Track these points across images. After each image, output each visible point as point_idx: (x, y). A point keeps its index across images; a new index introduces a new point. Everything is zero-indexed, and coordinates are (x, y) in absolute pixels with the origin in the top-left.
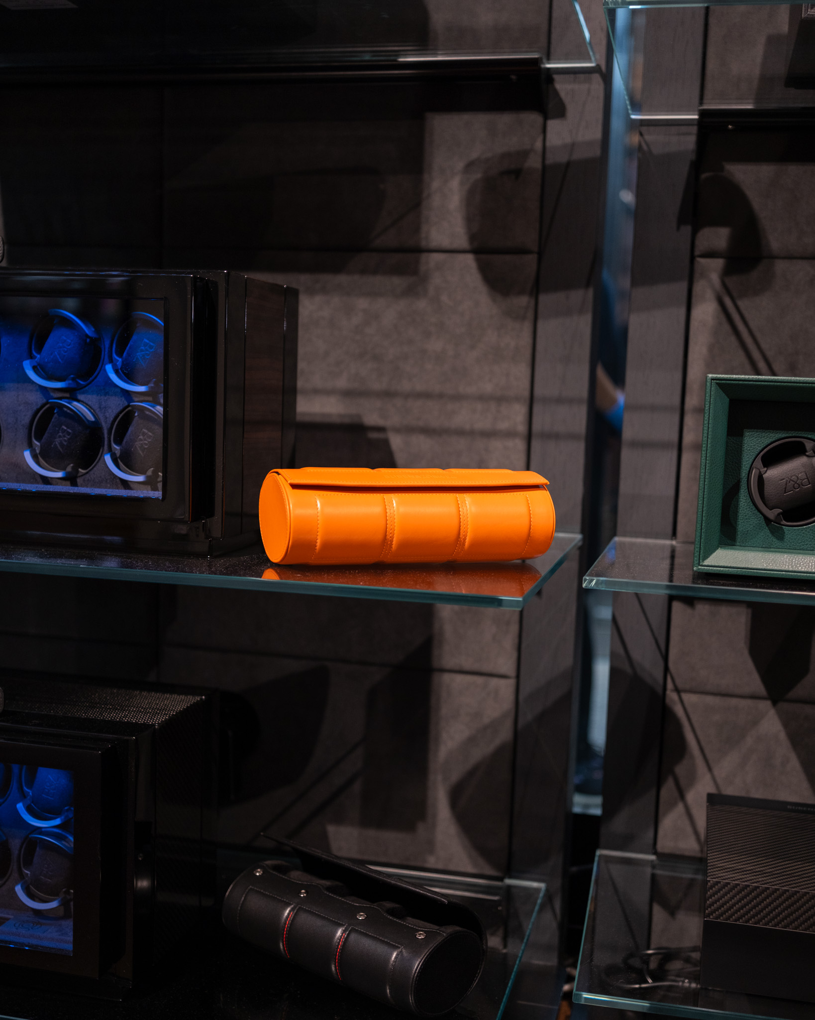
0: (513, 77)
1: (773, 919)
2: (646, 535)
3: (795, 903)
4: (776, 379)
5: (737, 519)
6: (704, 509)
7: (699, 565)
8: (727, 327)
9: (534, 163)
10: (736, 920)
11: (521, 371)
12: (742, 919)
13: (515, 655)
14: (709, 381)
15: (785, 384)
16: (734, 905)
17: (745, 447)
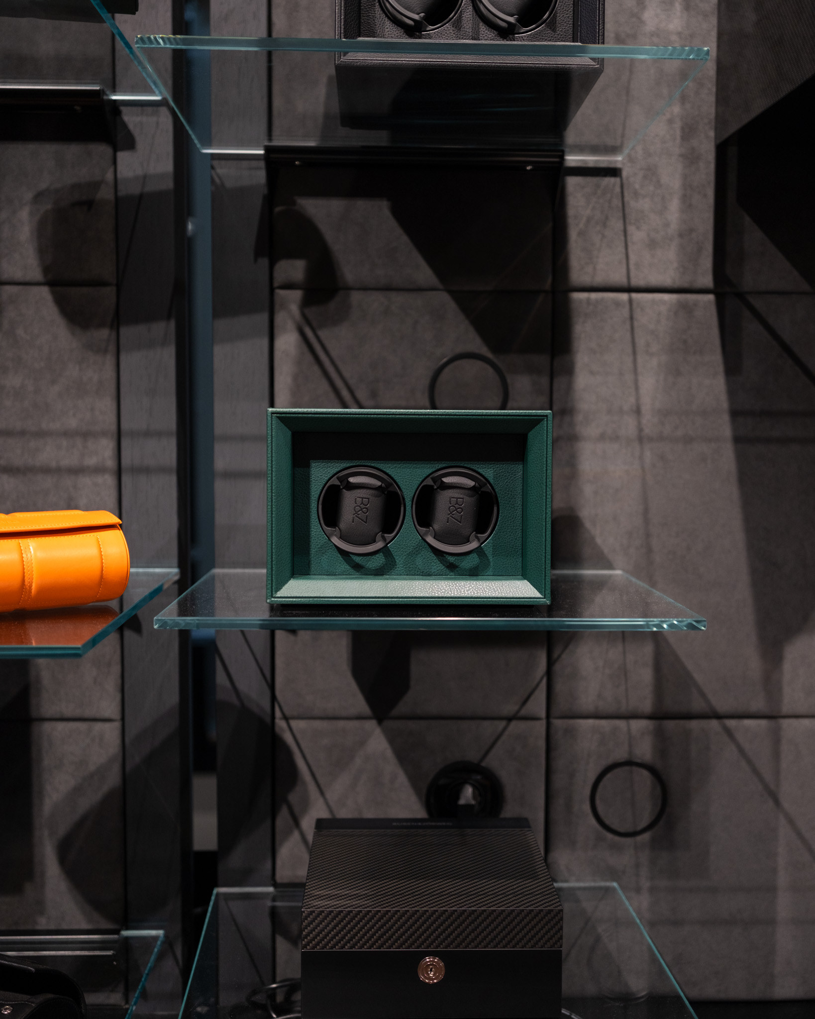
0: (77, 108)
1: (367, 941)
2: (245, 565)
3: (387, 922)
4: (333, 411)
5: (309, 549)
6: (273, 541)
7: (272, 597)
8: (309, 357)
9: (105, 194)
10: (332, 948)
11: (107, 405)
12: (338, 945)
13: (118, 697)
14: (270, 415)
15: (342, 416)
16: (329, 932)
17: (313, 478)
